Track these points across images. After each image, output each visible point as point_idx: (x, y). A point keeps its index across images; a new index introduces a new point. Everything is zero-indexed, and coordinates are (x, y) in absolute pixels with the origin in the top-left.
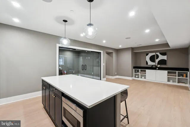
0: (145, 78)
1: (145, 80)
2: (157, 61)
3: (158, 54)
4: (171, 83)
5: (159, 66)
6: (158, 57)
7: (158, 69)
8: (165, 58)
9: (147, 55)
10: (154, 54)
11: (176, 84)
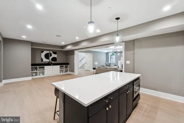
0: (43, 74)
1: (43, 76)
2: (51, 58)
3: (51, 52)
4: (61, 74)
5: (53, 62)
6: (51, 55)
7: (53, 65)
8: (55, 56)
9: (42, 52)
10: (48, 52)
11: (64, 73)
